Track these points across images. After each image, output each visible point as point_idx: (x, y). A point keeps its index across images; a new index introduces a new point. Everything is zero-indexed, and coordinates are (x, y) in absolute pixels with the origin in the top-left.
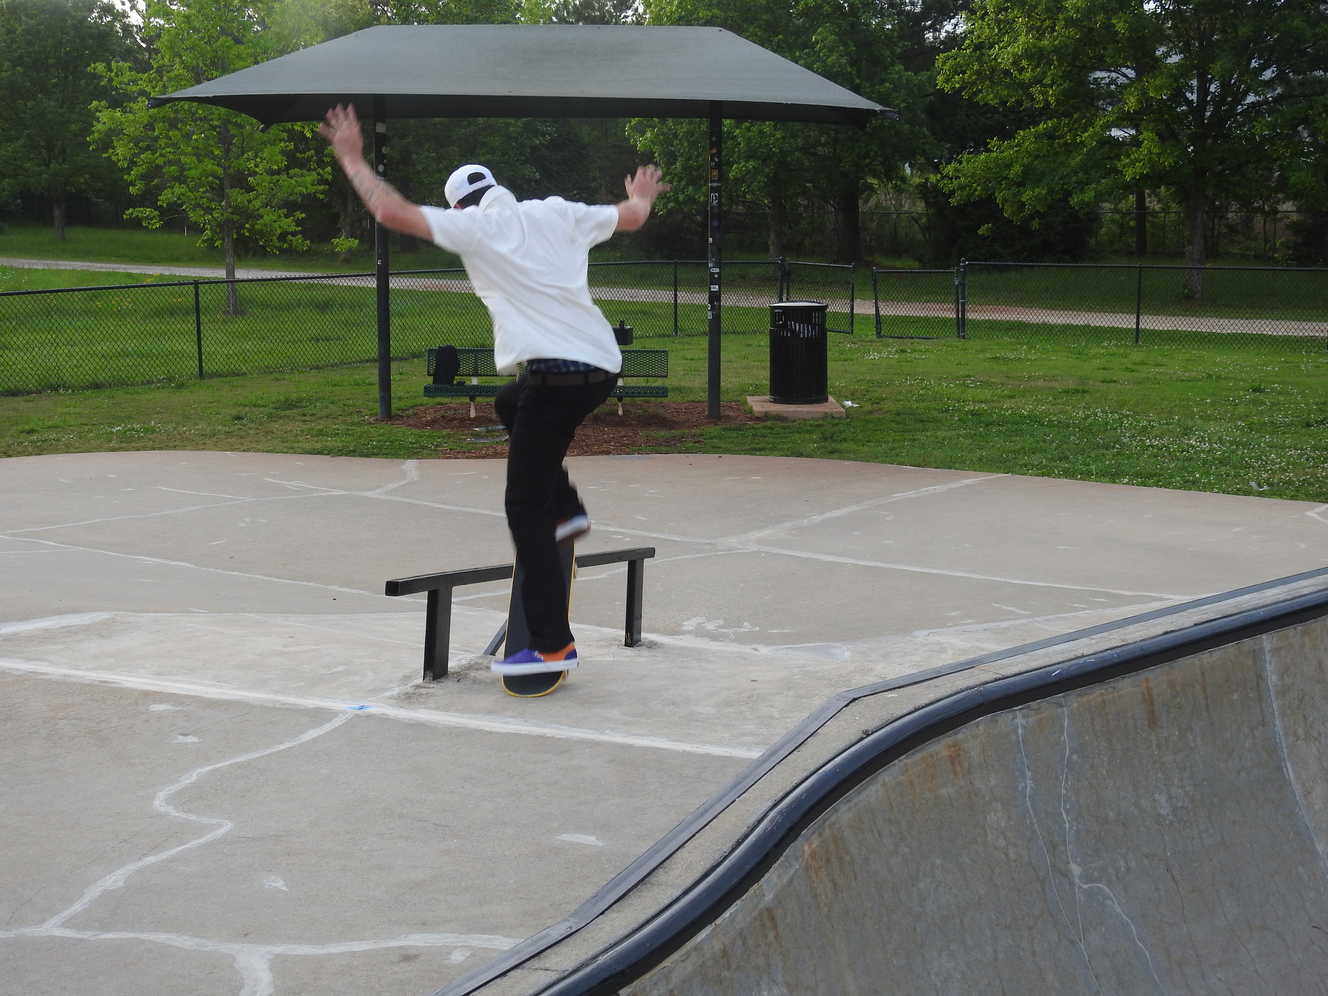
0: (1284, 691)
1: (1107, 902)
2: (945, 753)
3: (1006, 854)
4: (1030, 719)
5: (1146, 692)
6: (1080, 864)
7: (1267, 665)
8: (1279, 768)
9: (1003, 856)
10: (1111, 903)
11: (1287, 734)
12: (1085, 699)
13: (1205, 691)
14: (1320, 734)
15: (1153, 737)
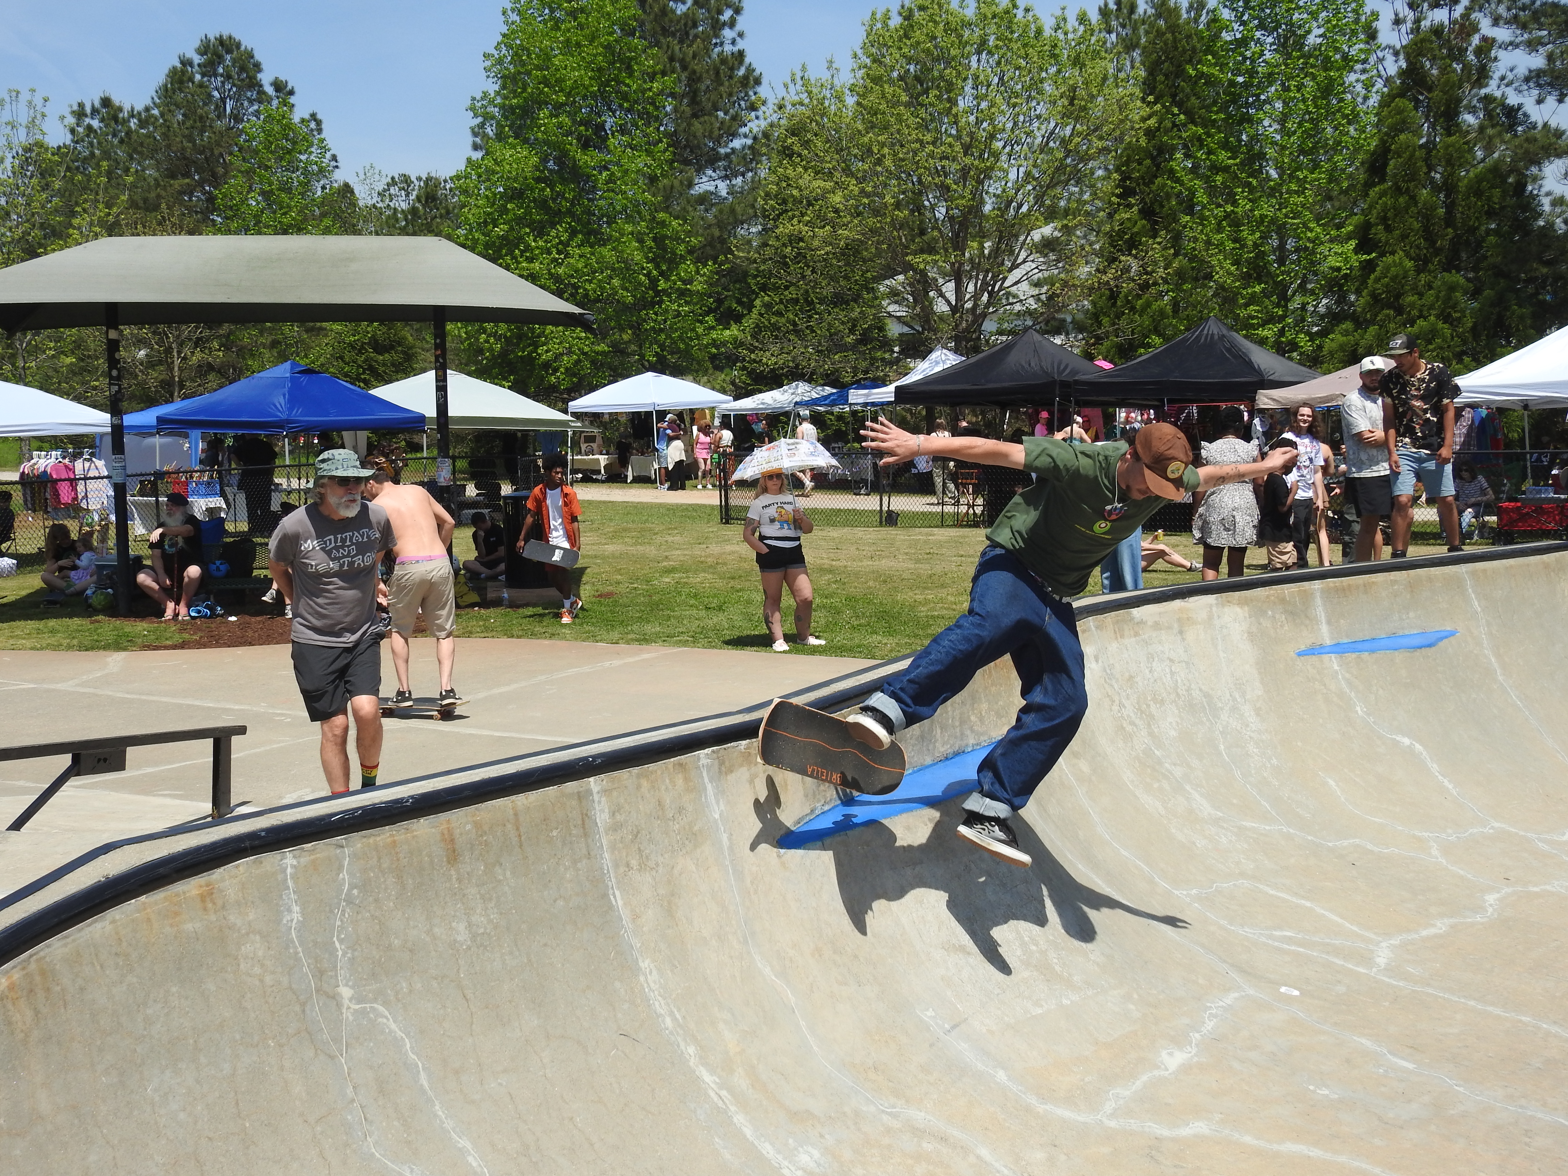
0: (615, 827)
1: (380, 1020)
2: (195, 892)
3: (261, 981)
4: (302, 860)
5: (446, 832)
6: (352, 987)
7: (596, 805)
8: (605, 896)
9: (257, 983)
10: (385, 1021)
11: (616, 866)
12: (371, 840)
13: (518, 829)
14: (657, 865)
15: (453, 872)
